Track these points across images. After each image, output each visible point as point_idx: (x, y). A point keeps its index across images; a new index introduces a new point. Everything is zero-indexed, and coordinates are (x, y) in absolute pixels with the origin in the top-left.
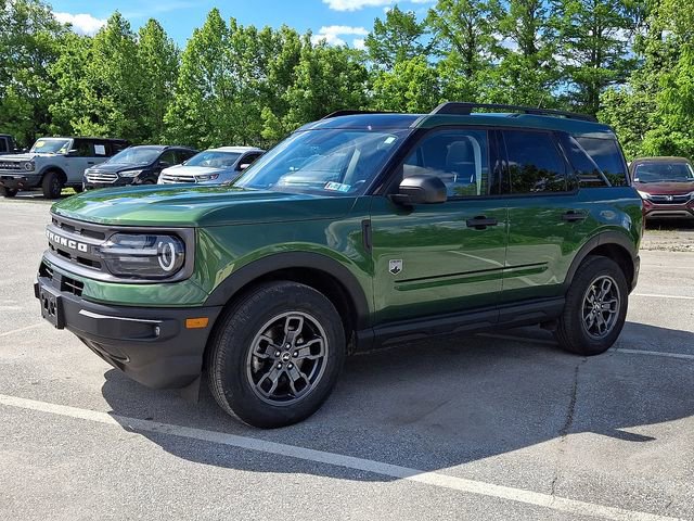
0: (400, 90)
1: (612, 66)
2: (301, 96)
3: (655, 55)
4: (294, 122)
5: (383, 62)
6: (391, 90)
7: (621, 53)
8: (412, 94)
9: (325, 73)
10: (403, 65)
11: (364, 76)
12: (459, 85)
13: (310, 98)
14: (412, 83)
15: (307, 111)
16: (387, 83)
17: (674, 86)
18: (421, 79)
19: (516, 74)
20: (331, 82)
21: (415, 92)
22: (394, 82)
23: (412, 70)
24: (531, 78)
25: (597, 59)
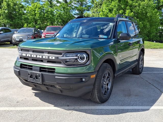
0: (33, 11)
1: (86, 7)
2: (4, 12)
3: (96, 4)
4: (3, 19)
5: (27, 3)
6: (31, 11)
7: (87, 3)
8: (37, 12)
9: (11, 6)
10: (34, 4)
11: (23, 7)
12: (49, 10)
13: (7, 13)
14: (37, 9)
15: (6, 16)
16: (30, 9)
17: (103, 12)
18: (39, 8)
19: (64, 8)
20: (13, 8)
21: (38, 11)
22: (32, 9)
23: (36, 6)
24: (67, 9)
25: (82, 5)
